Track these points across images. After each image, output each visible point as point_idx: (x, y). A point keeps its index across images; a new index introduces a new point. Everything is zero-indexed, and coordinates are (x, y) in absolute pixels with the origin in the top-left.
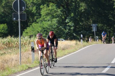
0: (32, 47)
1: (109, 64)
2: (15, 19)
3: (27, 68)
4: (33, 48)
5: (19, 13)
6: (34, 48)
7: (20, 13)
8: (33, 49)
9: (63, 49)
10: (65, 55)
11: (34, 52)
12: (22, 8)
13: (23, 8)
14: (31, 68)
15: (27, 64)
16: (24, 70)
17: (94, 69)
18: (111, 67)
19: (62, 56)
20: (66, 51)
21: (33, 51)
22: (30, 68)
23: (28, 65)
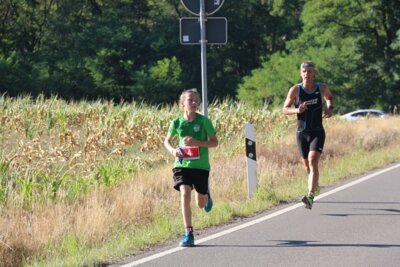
0: (247, 140)
2: (186, 39)
3: (228, 216)
4: (250, 143)
5: (201, 19)
6: (254, 143)
7: (205, 17)
8: (251, 149)
9: (372, 147)
10: (375, 169)
11: (254, 158)
14: (244, 217)
15: (231, 203)
16: (218, 223)
19: (363, 174)
20: (379, 156)
21: (251, 155)
22: (236, 217)
23: (236, 206)
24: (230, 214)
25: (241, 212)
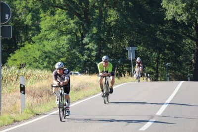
0: (21, 85)
1: (152, 117)
3: (11, 121)
4: (22, 86)
6: (24, 86)
7: (1, 25)
8: (23, 89)
9: (77, 90)
10: (79, 99)
11: (24, 93)
12: (5, 17)
13: (7, 16)
14: (18, 121)
15: (12, 115)
16: (6, 124)
17: (126, 125)
18: (155, 122)
19: (74, 102)
20: (81, 94)
21: (23, 92)
22: (16, 121)
23: (14, 116)
24: (13, 120)
25: (18, 119)
